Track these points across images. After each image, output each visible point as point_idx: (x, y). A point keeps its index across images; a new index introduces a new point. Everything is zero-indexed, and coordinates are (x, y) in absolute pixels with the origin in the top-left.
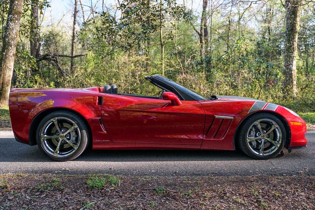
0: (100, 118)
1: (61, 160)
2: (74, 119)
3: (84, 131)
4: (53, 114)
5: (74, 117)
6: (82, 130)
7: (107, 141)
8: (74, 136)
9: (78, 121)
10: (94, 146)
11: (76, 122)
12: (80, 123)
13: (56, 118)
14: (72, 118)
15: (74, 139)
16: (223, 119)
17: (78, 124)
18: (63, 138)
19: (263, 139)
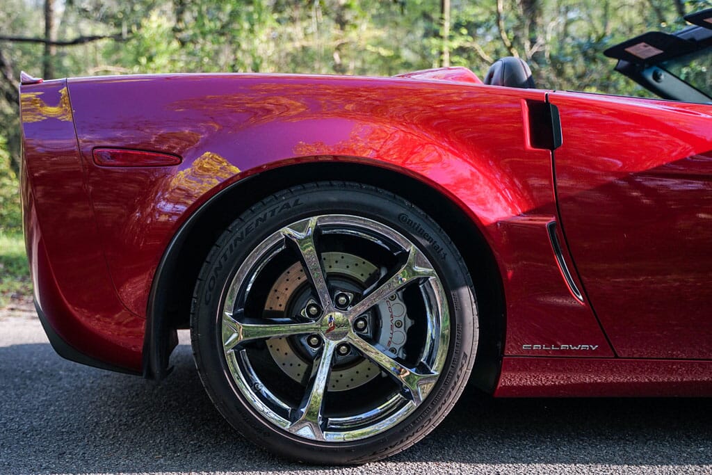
0: (553, 219)
1: (336, 460)
2: (410, 223)
3: (466, 295)
4: (291, 202)
5: (412, 217)
6: (457, 287)
7: (584, 347)
8: (398, 325)
9: (433, 235)
10: (510, 380)
11: (425, 243)
12: (445, 250)
13: (313, 221)
14: (400, 218)
15: (400, 337)
17: (432, 255)
18: (345, 334)
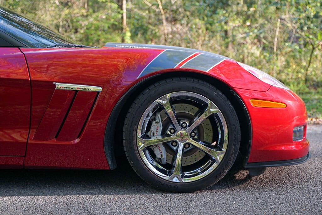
16: (77, 91)
19: (182, 141)
